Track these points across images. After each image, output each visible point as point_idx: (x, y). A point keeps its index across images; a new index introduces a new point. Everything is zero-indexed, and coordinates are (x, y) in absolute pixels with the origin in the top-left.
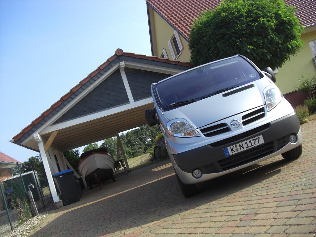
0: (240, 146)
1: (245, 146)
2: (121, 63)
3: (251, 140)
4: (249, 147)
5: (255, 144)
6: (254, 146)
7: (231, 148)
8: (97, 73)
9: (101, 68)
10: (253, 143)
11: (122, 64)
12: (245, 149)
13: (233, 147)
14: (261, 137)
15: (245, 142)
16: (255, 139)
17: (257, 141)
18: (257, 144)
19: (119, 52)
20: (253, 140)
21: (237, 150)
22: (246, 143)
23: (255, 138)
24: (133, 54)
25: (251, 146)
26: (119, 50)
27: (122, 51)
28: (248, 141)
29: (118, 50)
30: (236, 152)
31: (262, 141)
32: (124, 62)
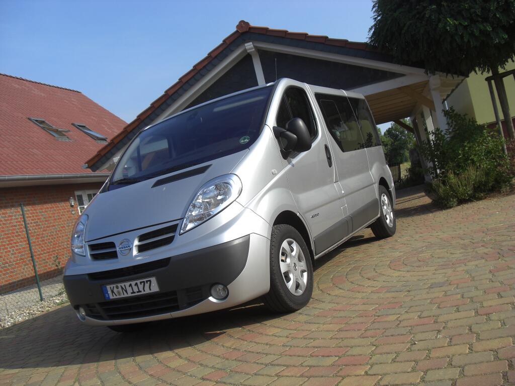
0: (122, 288)
1: (129, 290)
2: (246, 45)
3: (138, 282)
4: (135, 293)
5: (144, 291)
6: (143, 293)
7: (111, 288)
8: (206, 63)
9: (213, 55)
10: (141, 287)
11: (249, 46)
12: (130, 295)
13: (114, 287)
14: (153, 280)
15: (129, 283)
16: (144, 282)
17: (147, 285)
18: (147, 291)
19: (242, 27)
20: (141, 283)
21: (119, 294)
22: (130, 285)
23: (145, 280)
24: (266, 29)
25: (138, 292)
26: (243, 24)
27: (247, 24)
28: (133, 283)
29: (242, 22)
30: (118, 297)
31: (155, 288)
32: (251, 43)
